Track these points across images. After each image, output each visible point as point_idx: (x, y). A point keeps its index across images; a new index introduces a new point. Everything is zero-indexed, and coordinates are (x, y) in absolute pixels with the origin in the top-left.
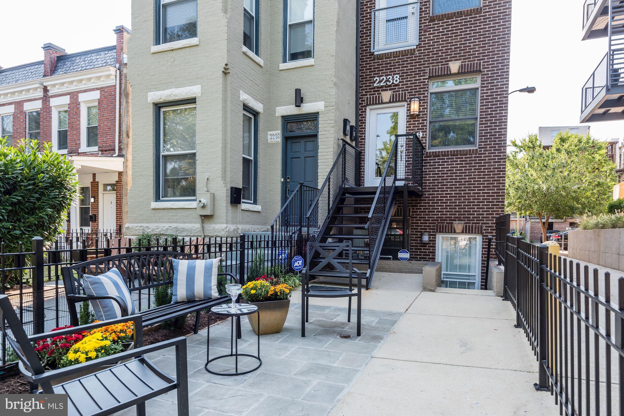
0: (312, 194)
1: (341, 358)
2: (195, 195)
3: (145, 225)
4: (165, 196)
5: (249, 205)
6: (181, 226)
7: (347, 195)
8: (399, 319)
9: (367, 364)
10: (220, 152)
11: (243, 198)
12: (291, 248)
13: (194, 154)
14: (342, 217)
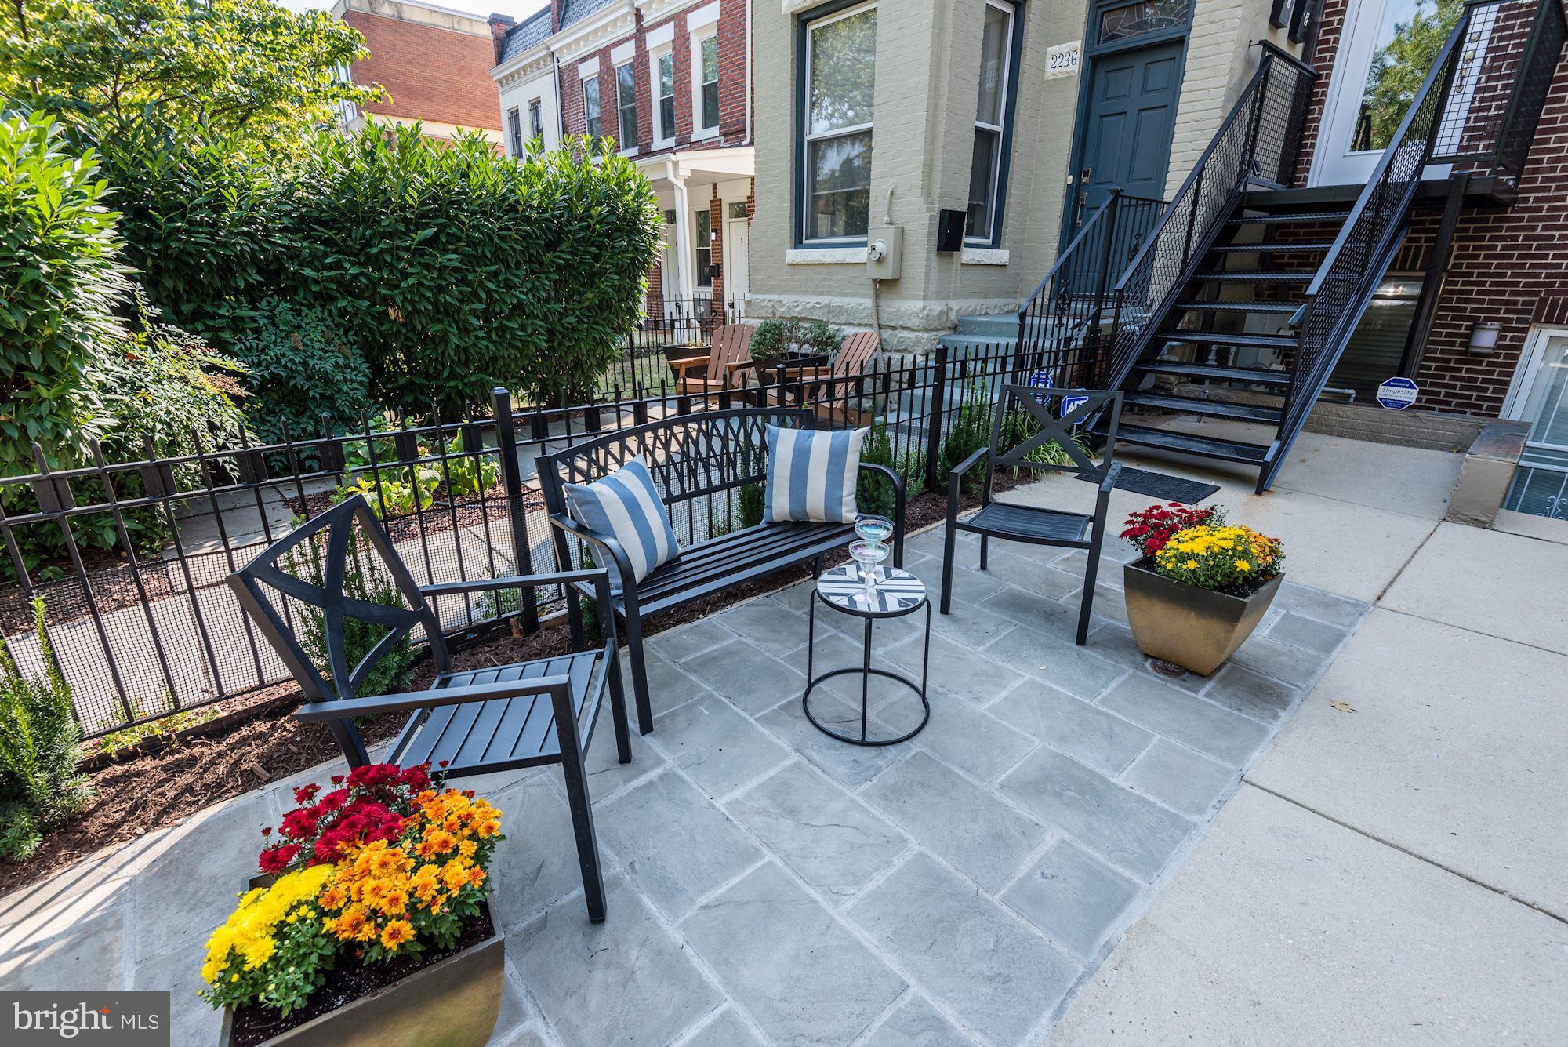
0: (1145, 213)
1: (1143, 753)
2: (865, 232)
3: (776, 297)
4: (814, 234)
5: (979, 250)
6: (837, 301)
7: (1247, 213)
8: (1352, 625)
9: (1223, 802)
10: (923, 121)
11: (970, 234)
12: (1064, 368)
13: (868, 133)
14: (1220, 282)
